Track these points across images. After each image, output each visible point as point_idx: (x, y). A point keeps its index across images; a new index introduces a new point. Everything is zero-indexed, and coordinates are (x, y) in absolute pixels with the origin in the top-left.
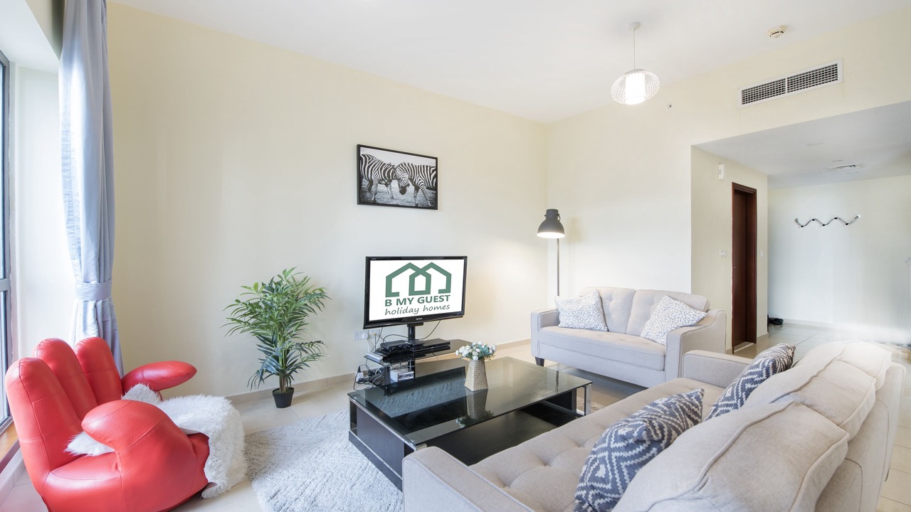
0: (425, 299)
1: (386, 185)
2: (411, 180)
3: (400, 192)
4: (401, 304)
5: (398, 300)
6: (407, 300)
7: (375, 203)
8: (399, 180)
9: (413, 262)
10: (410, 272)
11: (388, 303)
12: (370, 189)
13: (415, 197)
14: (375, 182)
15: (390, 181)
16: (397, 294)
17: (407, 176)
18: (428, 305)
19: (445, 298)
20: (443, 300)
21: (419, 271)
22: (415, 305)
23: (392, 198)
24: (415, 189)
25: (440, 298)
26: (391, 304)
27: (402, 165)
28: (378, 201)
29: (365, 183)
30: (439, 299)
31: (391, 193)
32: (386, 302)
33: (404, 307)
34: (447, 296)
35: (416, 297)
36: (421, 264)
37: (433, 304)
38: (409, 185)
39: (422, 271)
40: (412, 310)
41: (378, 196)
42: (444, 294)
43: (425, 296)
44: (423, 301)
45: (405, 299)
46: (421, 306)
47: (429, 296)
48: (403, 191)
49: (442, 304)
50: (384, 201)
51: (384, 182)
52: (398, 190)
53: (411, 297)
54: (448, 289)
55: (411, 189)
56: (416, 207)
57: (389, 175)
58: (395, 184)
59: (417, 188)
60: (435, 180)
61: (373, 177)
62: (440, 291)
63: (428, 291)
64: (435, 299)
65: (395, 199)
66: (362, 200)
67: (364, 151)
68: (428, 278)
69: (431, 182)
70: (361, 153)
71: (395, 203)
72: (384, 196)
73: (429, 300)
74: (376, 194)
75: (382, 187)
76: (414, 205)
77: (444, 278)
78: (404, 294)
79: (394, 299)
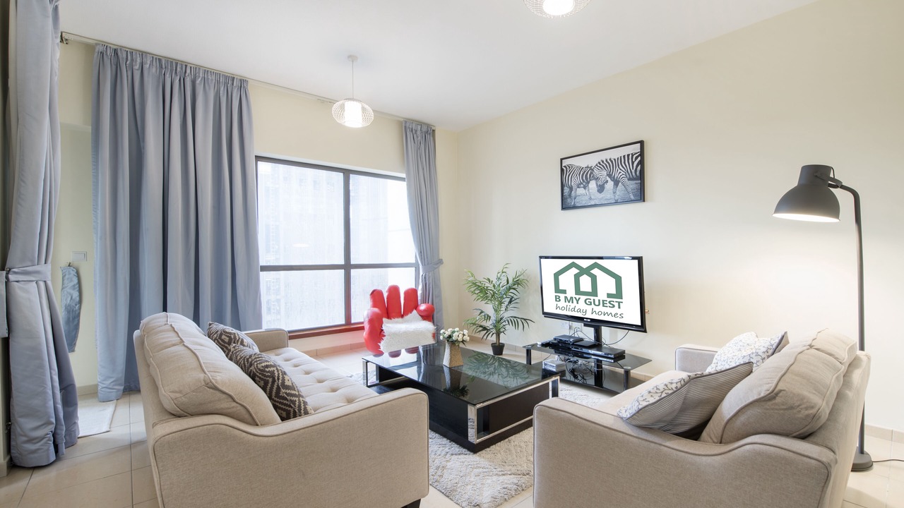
0: (592, 301)
1: (585, 187)
2: (609, 175)
3: (598, 191)
4: (569, 302)
5: (566, 297)
6: (574, 299)
7: (575, 207)
8: (597, 179)
9: (577, 261)
10: (574, 271)
11: (557, 299)
12: (570, 195)
13: (614, 193)
14: (575, 187)
15: (588, 183)
16: (564, 292)
17: (605, 173)
18: (597, 309)
19: (616, 304)
20: (614, 306)
21: (583, 271)
22: (582, 305)
23: (590, 199)
24: (614, 184)
25: (610, 302)
26: (560, 300)
27: (599, 163)
28: (578, 205)
29: (566, 190)
30: (608, 305)
31: (590, 194)
32: (556, 298)
33: (572, 306)
34: (619, 303)
35: (583, 298)
36: (585, 264)
37: (601, 308)
38: (607, 182)
39: (586, 271)
40: (579, 311)
41: (577, 200)
42: (615, 300)
43: (592, 298)
44: (591, 302)
45: (572, 298)
46: (589, 308)
47: (596, 299)
48: (601, 189)
49: (614, 311)
50: (583, 203)
51: (582, 186)
52: (596, 189)
53: (578, 297)
54: (619, 294)
55: (610, 184)
56: (616, 203)
57: (587, 175)
58: (593, 185)
59: (616, 183)
60: (639, 168)
61: (572, 184)
62: (609, 295)
63: (594, 292)
64: (603, 303)
65: (593, 199)
66: (565, 206)
67: (566, 163)
68: (594, 279)
69: (633, 171)
70: (563, 165)
71: (593, 203)
72: (583, 199)
73: (597, 303)
74: (575, 198)
75: (581, 191)
76: (614, 201)
77: (613, 281)
78: (571, 292)
79: (562, 296)
